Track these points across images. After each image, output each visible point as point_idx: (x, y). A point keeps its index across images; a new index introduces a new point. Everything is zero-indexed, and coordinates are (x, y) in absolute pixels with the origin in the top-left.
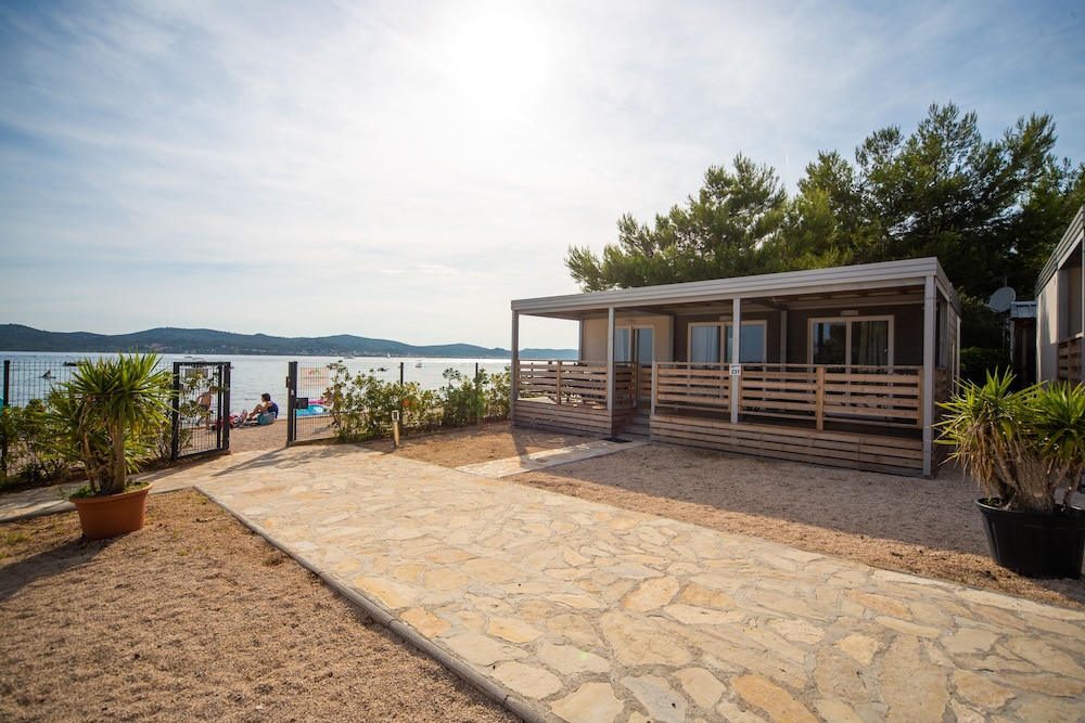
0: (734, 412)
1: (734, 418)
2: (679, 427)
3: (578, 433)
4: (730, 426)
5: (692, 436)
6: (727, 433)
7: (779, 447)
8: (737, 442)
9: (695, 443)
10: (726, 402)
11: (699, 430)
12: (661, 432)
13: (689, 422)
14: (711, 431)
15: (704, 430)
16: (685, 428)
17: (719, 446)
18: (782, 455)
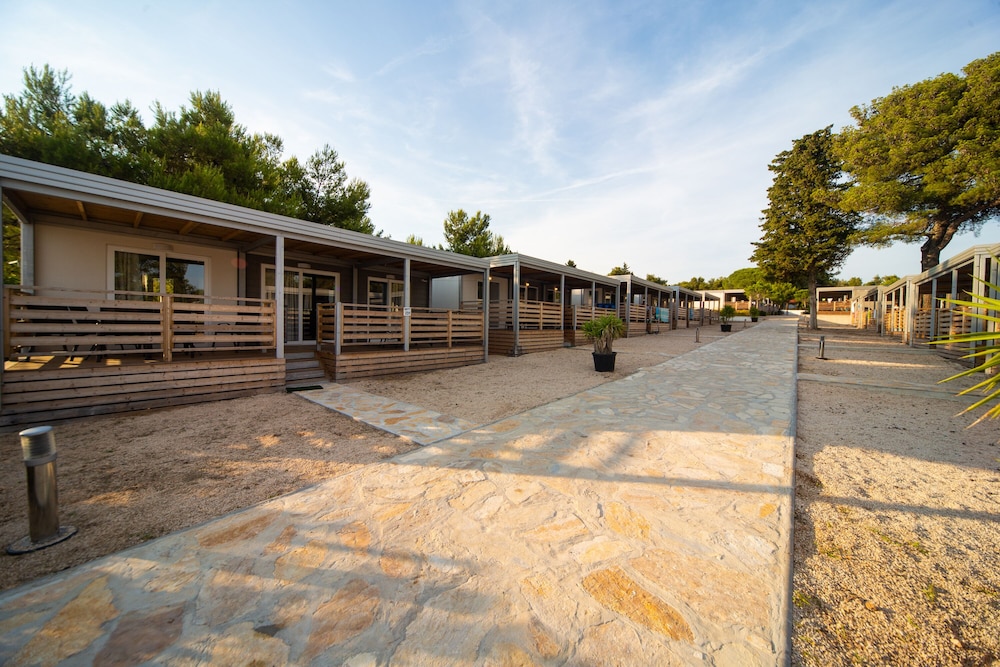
0: (407, 342)
1: (407, 347)
2: (366, 362)
3: (223, 396)
4: (405, 354)
5: (377, 367)
6: (403, 359)
7: (432, 362)
8: (409, 364)
9: (380, 372)
10: (400, 336)
11: (383, 361)
12: (348, 369)
13: (374, 356)
14: (392, 360)
15: (387, 360)
16: (371, 362)
17: (397, 370)
18: (434, 367)
